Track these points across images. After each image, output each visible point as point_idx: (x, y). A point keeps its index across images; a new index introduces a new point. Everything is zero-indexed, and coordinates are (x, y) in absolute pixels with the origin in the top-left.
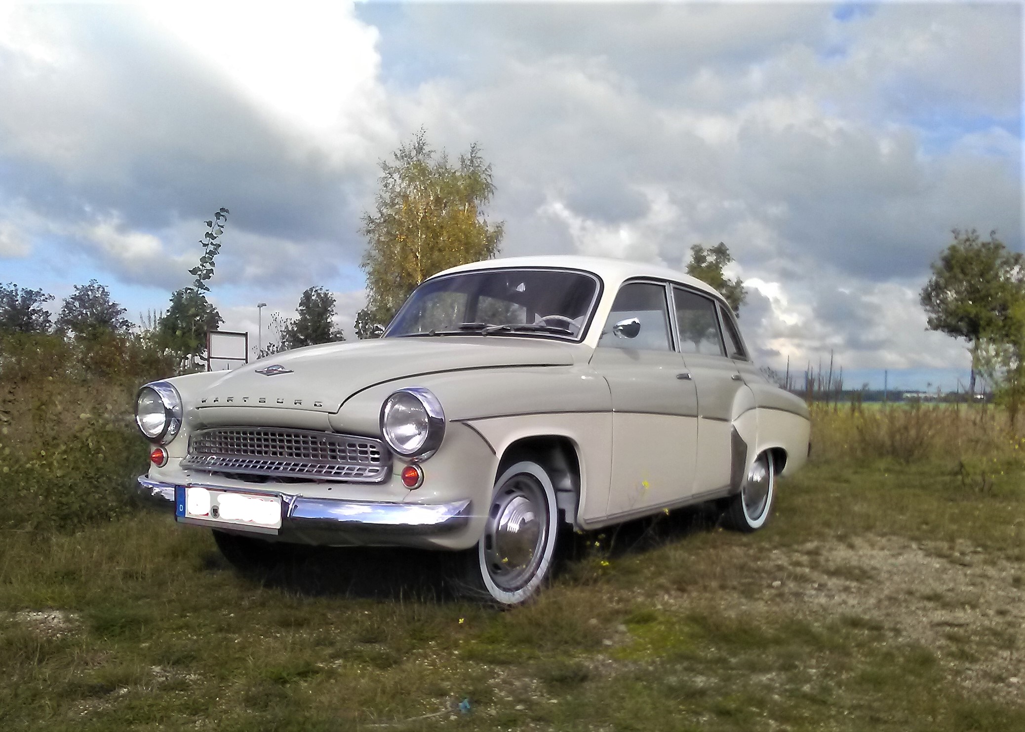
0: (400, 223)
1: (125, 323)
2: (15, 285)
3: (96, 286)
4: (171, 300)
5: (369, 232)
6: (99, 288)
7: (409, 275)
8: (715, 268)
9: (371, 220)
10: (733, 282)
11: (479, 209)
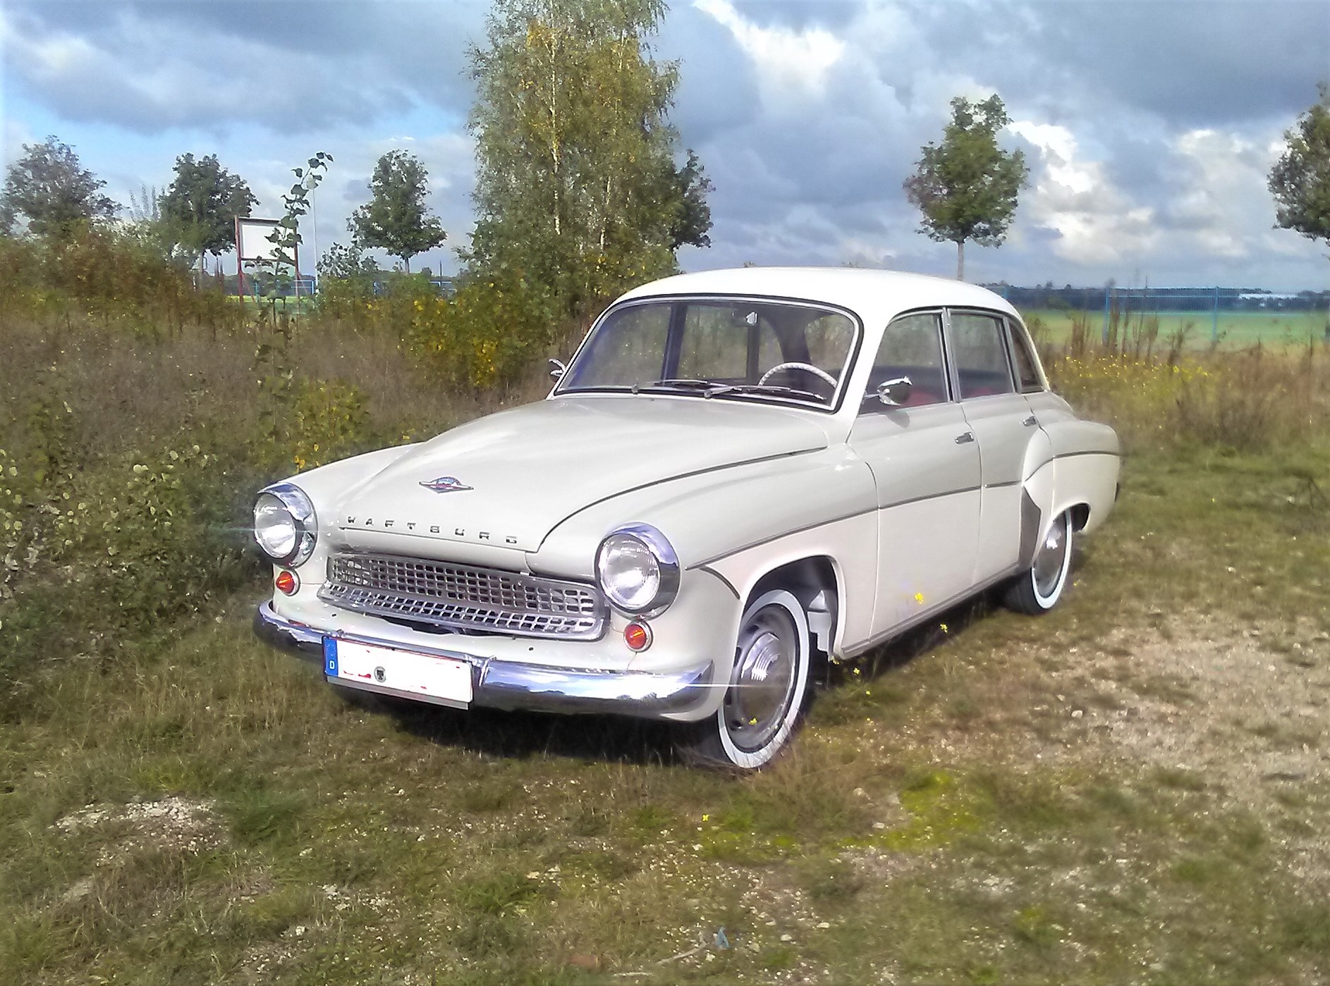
0: (524, 60)
1: (105, 202)
3: (56, 145)
4: (175, 169)
5: (477, 73)
6: (61, 149)
7: (540, 141)
8: (984, 132)
9: (480, 56)
10: (1009, 156)
11: (641, 41)
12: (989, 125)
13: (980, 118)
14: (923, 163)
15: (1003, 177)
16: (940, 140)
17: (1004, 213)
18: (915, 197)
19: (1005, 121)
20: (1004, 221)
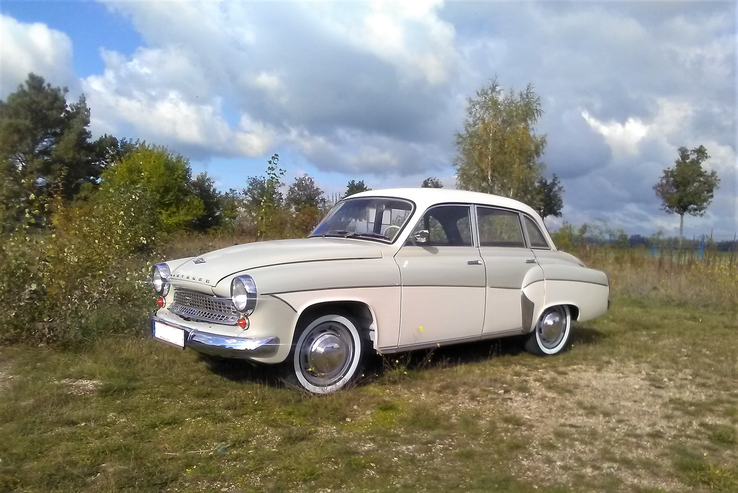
0: (479, 137)
1: (323, 200)
2: (264, 177)
3: (307, 178)
4: (348, 186)
5: (458, 143)
6: (308, 179)
7: (482, 171)
8: (696, 163)
9: (460, 136)
10: (709, 173)
11: (531, 127)
12: (698, 159)
13: (694, 156)
14: (663, 178)
15: (705, 183)
16: (673, 166)
17: (705, 200)
18: (659, 193)
19: (706, 157)
20: (705, 204)
